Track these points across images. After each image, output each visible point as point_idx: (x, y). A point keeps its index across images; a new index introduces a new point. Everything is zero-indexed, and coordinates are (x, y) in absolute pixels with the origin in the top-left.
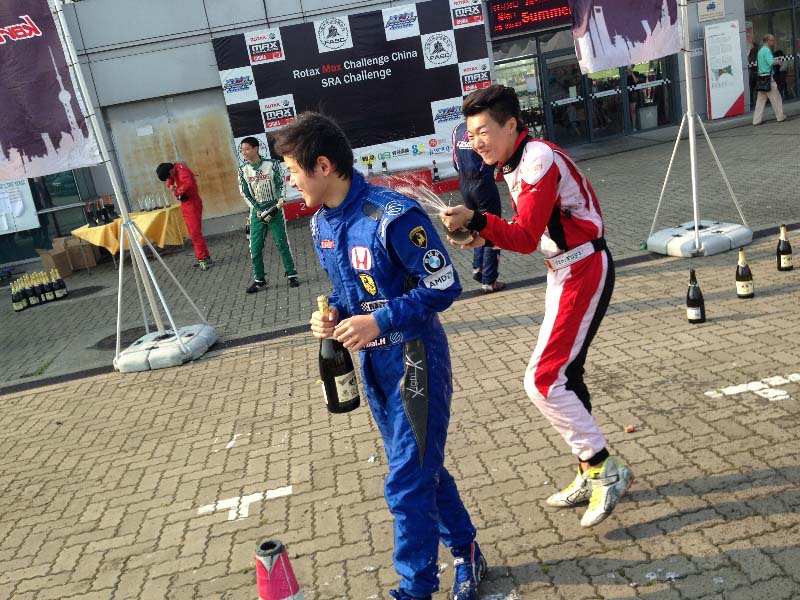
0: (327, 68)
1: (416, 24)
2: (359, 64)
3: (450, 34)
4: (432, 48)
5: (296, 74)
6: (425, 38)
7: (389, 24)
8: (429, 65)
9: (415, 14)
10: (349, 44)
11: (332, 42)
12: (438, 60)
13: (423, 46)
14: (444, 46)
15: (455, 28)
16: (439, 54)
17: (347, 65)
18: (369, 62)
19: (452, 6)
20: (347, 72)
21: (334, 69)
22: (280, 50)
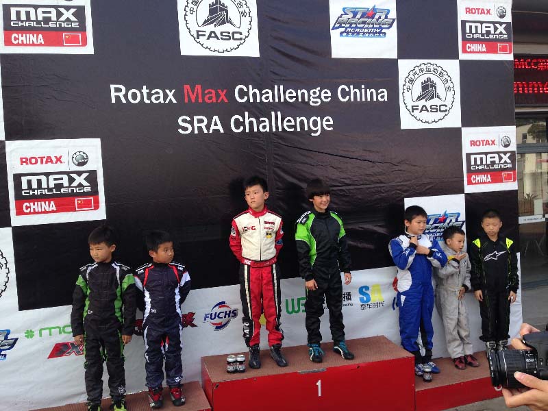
0: (195, 93)
1: (392, 33)
2: (268, 96)
3: (452, 67)
4: (417, 89)
5: (117, 92)
6: (405, 66)
7: (340, 24)
8: (407, 122)
9: (393, 15)
10: (251, 48)
11: (212, 35)
12: (425, 116)
13: (401, 83)
14: (440, 89)
15: (462, 56)
16: (429, 104)
17: (242, 94)
18: (289, 95)
19: (462, 15)
20: (240, 109)
21: (211, 96)
22: (82, 28)
